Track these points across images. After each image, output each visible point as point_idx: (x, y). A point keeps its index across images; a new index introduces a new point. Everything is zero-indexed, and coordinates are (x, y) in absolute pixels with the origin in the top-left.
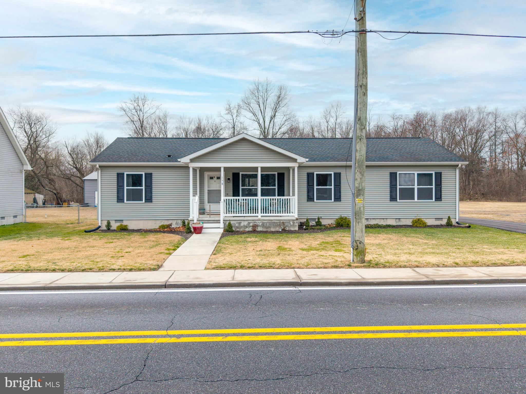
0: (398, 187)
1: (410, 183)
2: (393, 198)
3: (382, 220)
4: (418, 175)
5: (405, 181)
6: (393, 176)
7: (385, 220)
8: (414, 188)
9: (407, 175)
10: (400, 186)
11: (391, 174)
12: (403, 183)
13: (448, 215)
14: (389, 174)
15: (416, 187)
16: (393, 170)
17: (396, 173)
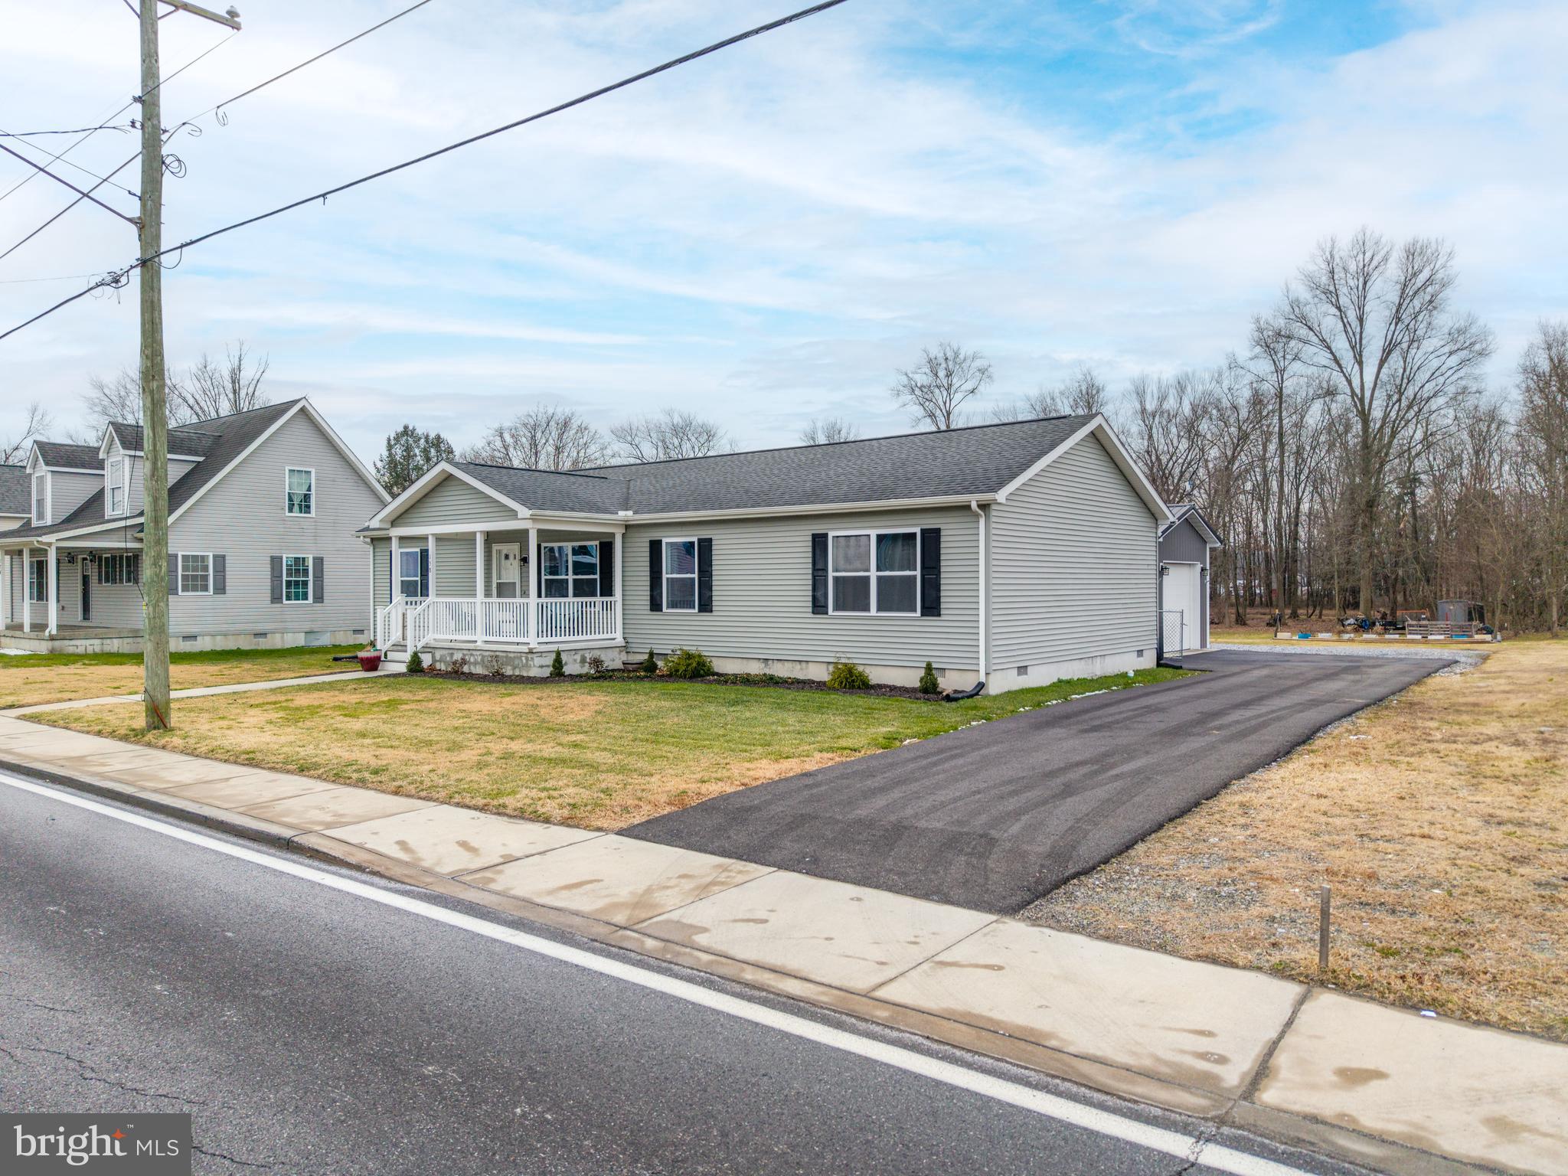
0: (831, 574)
1: (858, 564)
2: (818, 606)
3: (798, 666)
4: (881, 538)
5: (847, 560)
6: (819, 543)
7: (804, 664)
8: (868, 578)
9: (853, 540)
10: (836, 570)
11: (815, 537)
12: (842, 563)
13: (927, 659)
14: (810, 538)
15: (873, 574)
16: (819, 528)
17: (825, 536)
